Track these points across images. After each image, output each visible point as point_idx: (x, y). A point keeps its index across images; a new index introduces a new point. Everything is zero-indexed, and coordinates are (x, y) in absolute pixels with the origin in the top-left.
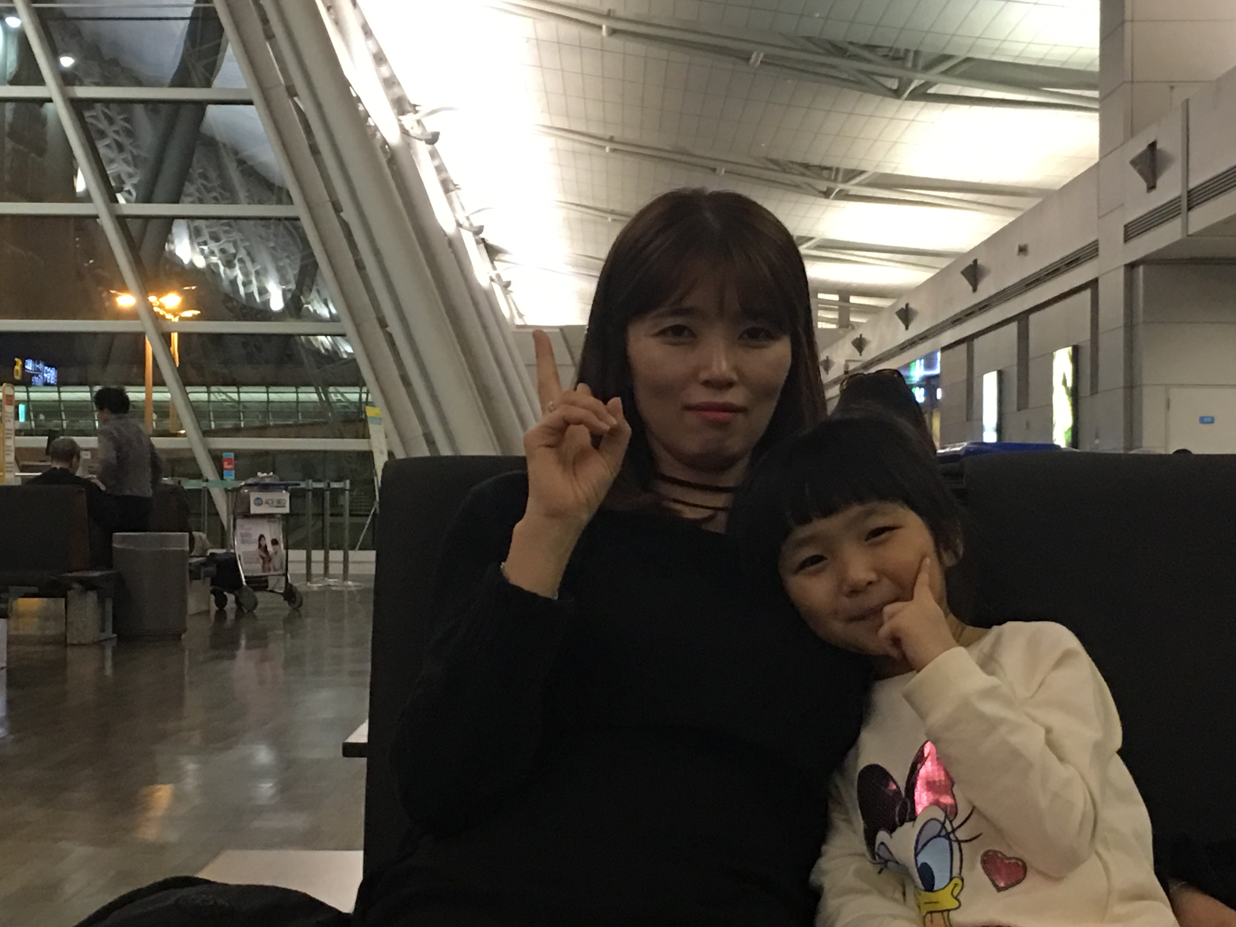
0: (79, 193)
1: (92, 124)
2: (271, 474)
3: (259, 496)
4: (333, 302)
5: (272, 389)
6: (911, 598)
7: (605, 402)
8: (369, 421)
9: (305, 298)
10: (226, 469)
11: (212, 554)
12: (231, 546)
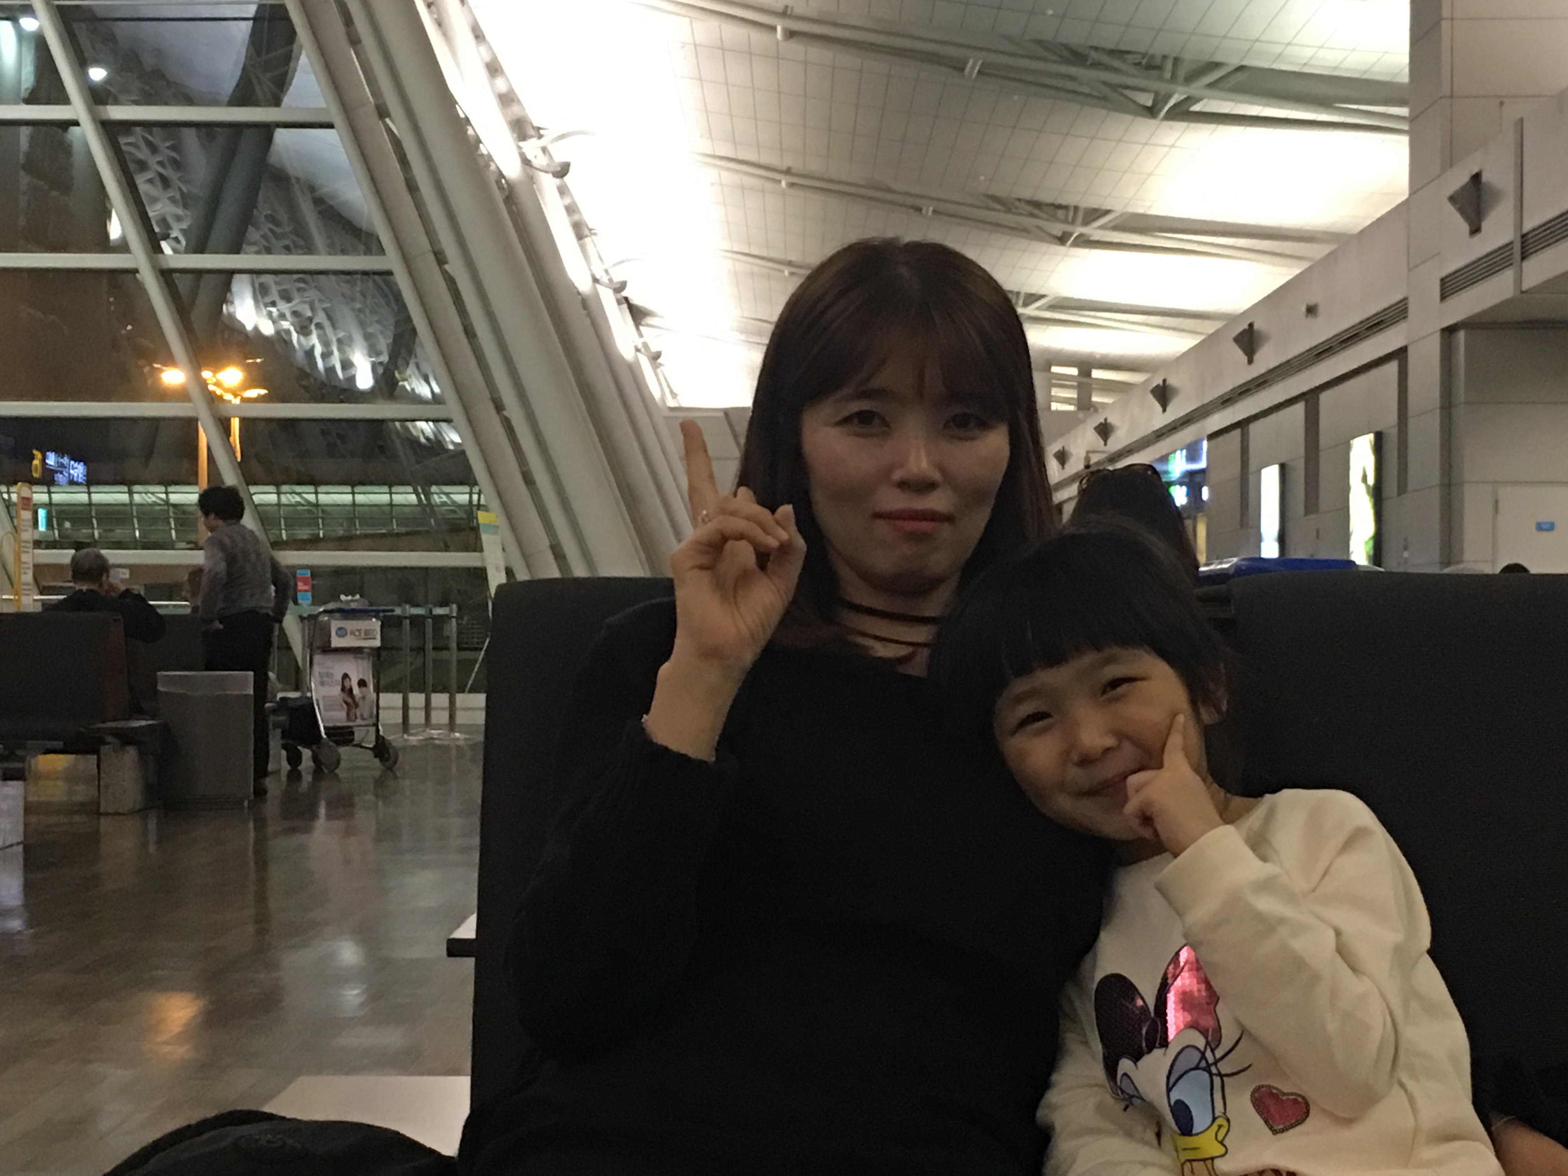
0: (112, 240)
1: (130, 153)
2: (358, 597)
3: (340, 626)
4: (436, 379)
5: (357, 489)
6: (1160, 766)
7: (773, 512)
8: (481, 529)
9: (400, 373)
10: (301, 591)
11: (281, 699)
12: (308, 688)
